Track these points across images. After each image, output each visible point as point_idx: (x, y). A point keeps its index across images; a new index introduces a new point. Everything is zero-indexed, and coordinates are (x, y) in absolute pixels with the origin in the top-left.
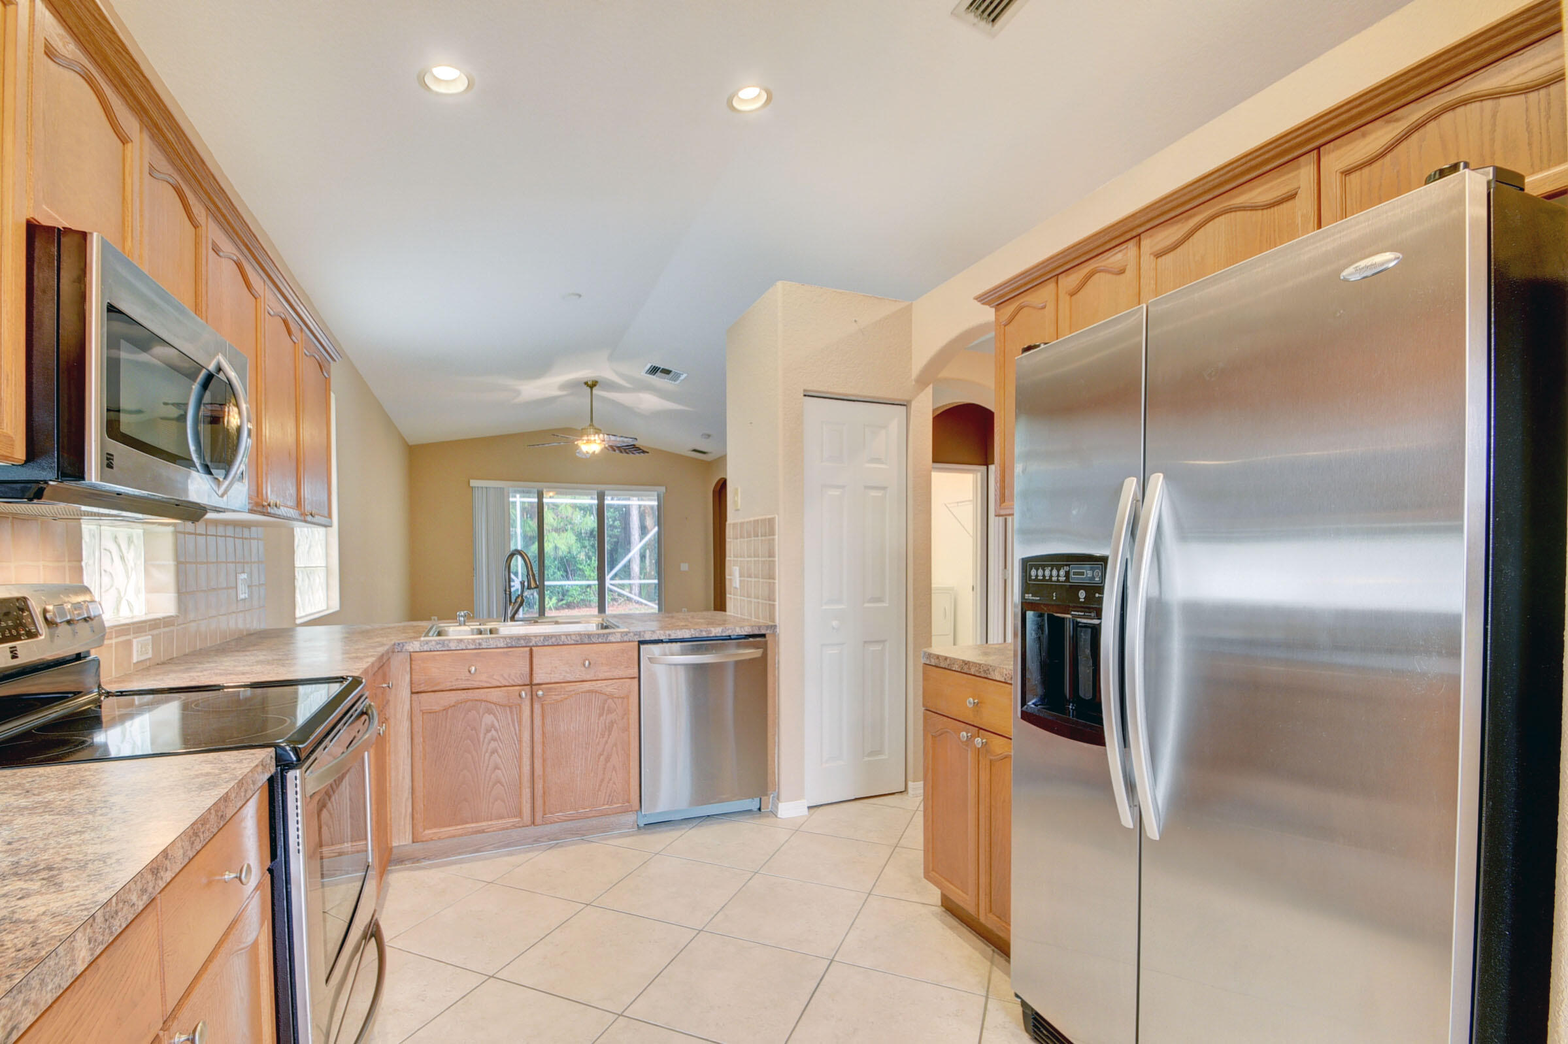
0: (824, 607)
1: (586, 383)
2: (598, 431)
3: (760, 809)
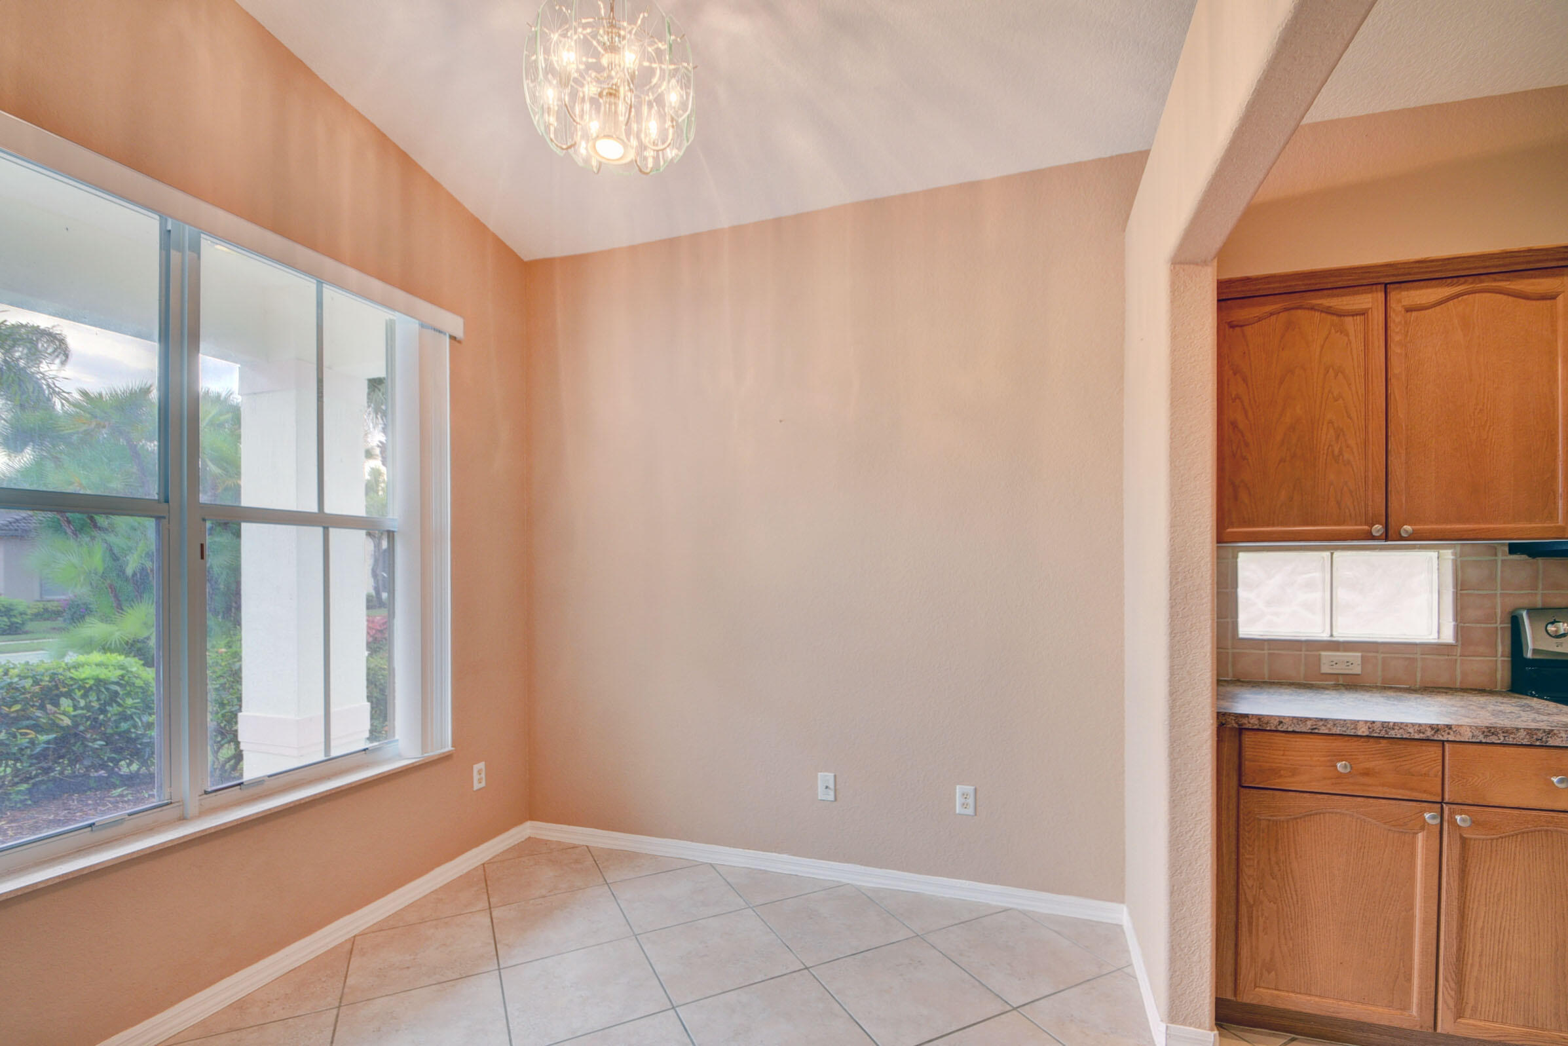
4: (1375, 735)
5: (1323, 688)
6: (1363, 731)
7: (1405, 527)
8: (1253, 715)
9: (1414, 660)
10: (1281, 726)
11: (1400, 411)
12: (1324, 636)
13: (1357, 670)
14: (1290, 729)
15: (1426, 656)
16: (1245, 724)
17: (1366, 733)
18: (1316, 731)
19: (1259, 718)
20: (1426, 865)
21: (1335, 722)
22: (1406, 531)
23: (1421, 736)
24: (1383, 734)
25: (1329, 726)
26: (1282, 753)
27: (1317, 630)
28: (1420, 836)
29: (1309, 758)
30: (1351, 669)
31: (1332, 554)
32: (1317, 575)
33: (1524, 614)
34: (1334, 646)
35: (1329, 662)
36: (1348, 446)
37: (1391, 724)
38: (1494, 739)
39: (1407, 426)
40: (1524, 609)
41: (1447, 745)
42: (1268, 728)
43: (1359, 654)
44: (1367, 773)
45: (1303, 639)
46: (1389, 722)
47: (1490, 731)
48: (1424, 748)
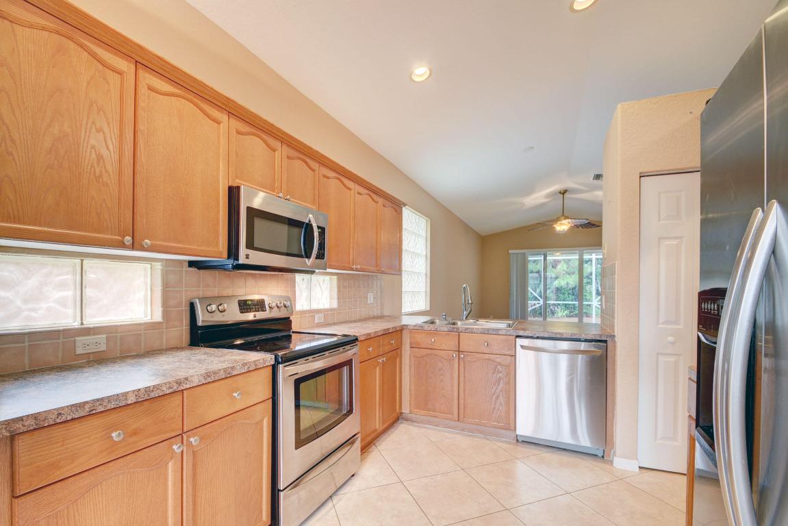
0: (660, 326)
1: (560, 192)
2: (566, 218)
3: (603, 457)
4: (141, 400)
5: (80, 367)
6: (132, 399)
7: (146, 241)
8: (28, 416)
9: (140, 335)
10: (60, 417)
11: (142, 157)
12: (76, 324)
13: (103, 348)
14: (69, 418)
15: (149, 331)
16: (19, 428)
17: (135, 400)
18: (94, 412)
19: (35, 417)
20: (174, 483)
21: (109, 399)
22: (147, 244)
23: (171, 390)
24: (146, 397)
25: (104, 404)
26: (60, 444)
27: (68, 320)
28: (170, 463)
29: (87, 439)
30: (99, 348)
31: (82, 261)
32: (69, 277)
33: (197, 301)
34: (87, 331)
35: (83, 346)
36: (107, 172)
37: (152, 388)
38: (209, 380)
39: (147, 169)
40: (197, 298)
41: (185, 392)
42: (46, 425)
43: (105, 336)
44: (135, 433)
45: (61, 328)
46: (150, 387)
47: (208, 375)
48: (172, 399)
